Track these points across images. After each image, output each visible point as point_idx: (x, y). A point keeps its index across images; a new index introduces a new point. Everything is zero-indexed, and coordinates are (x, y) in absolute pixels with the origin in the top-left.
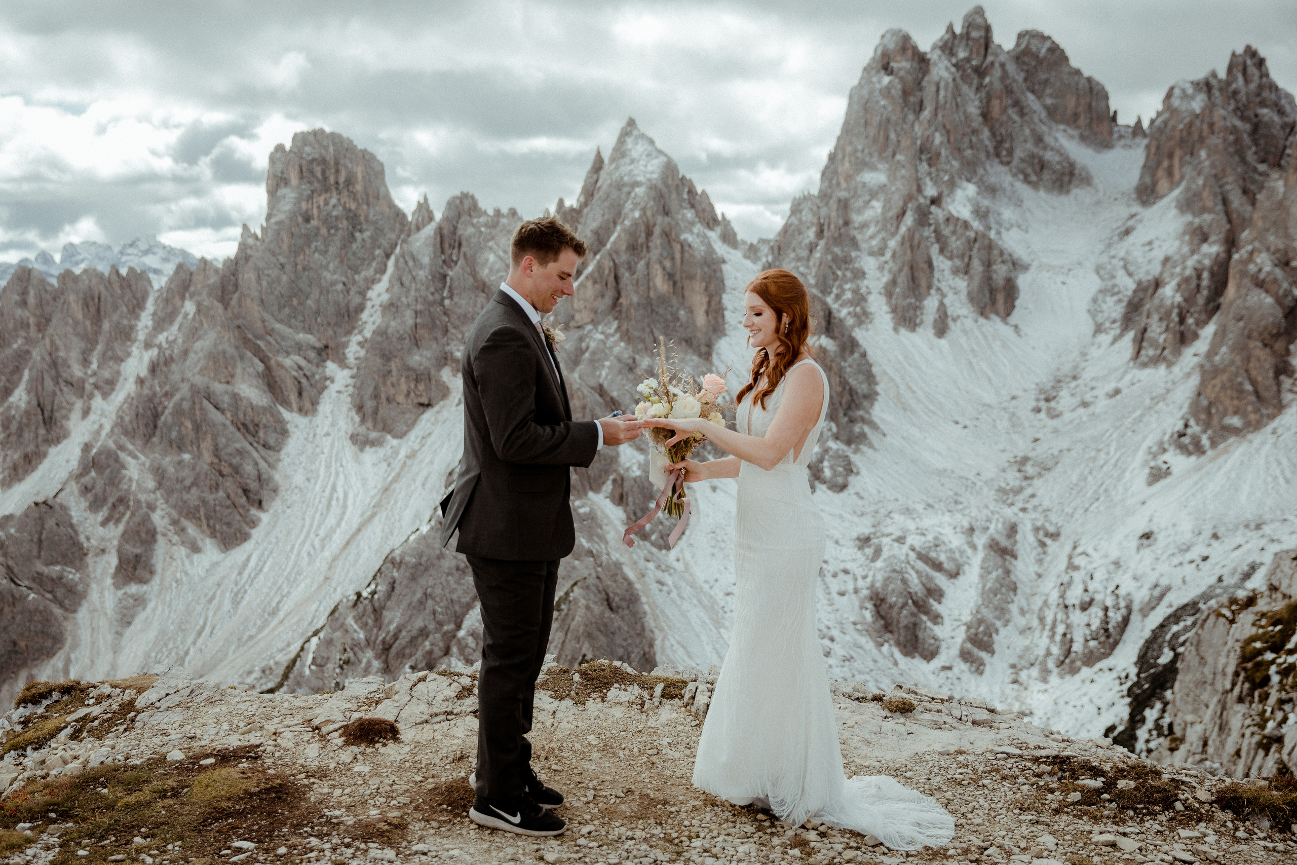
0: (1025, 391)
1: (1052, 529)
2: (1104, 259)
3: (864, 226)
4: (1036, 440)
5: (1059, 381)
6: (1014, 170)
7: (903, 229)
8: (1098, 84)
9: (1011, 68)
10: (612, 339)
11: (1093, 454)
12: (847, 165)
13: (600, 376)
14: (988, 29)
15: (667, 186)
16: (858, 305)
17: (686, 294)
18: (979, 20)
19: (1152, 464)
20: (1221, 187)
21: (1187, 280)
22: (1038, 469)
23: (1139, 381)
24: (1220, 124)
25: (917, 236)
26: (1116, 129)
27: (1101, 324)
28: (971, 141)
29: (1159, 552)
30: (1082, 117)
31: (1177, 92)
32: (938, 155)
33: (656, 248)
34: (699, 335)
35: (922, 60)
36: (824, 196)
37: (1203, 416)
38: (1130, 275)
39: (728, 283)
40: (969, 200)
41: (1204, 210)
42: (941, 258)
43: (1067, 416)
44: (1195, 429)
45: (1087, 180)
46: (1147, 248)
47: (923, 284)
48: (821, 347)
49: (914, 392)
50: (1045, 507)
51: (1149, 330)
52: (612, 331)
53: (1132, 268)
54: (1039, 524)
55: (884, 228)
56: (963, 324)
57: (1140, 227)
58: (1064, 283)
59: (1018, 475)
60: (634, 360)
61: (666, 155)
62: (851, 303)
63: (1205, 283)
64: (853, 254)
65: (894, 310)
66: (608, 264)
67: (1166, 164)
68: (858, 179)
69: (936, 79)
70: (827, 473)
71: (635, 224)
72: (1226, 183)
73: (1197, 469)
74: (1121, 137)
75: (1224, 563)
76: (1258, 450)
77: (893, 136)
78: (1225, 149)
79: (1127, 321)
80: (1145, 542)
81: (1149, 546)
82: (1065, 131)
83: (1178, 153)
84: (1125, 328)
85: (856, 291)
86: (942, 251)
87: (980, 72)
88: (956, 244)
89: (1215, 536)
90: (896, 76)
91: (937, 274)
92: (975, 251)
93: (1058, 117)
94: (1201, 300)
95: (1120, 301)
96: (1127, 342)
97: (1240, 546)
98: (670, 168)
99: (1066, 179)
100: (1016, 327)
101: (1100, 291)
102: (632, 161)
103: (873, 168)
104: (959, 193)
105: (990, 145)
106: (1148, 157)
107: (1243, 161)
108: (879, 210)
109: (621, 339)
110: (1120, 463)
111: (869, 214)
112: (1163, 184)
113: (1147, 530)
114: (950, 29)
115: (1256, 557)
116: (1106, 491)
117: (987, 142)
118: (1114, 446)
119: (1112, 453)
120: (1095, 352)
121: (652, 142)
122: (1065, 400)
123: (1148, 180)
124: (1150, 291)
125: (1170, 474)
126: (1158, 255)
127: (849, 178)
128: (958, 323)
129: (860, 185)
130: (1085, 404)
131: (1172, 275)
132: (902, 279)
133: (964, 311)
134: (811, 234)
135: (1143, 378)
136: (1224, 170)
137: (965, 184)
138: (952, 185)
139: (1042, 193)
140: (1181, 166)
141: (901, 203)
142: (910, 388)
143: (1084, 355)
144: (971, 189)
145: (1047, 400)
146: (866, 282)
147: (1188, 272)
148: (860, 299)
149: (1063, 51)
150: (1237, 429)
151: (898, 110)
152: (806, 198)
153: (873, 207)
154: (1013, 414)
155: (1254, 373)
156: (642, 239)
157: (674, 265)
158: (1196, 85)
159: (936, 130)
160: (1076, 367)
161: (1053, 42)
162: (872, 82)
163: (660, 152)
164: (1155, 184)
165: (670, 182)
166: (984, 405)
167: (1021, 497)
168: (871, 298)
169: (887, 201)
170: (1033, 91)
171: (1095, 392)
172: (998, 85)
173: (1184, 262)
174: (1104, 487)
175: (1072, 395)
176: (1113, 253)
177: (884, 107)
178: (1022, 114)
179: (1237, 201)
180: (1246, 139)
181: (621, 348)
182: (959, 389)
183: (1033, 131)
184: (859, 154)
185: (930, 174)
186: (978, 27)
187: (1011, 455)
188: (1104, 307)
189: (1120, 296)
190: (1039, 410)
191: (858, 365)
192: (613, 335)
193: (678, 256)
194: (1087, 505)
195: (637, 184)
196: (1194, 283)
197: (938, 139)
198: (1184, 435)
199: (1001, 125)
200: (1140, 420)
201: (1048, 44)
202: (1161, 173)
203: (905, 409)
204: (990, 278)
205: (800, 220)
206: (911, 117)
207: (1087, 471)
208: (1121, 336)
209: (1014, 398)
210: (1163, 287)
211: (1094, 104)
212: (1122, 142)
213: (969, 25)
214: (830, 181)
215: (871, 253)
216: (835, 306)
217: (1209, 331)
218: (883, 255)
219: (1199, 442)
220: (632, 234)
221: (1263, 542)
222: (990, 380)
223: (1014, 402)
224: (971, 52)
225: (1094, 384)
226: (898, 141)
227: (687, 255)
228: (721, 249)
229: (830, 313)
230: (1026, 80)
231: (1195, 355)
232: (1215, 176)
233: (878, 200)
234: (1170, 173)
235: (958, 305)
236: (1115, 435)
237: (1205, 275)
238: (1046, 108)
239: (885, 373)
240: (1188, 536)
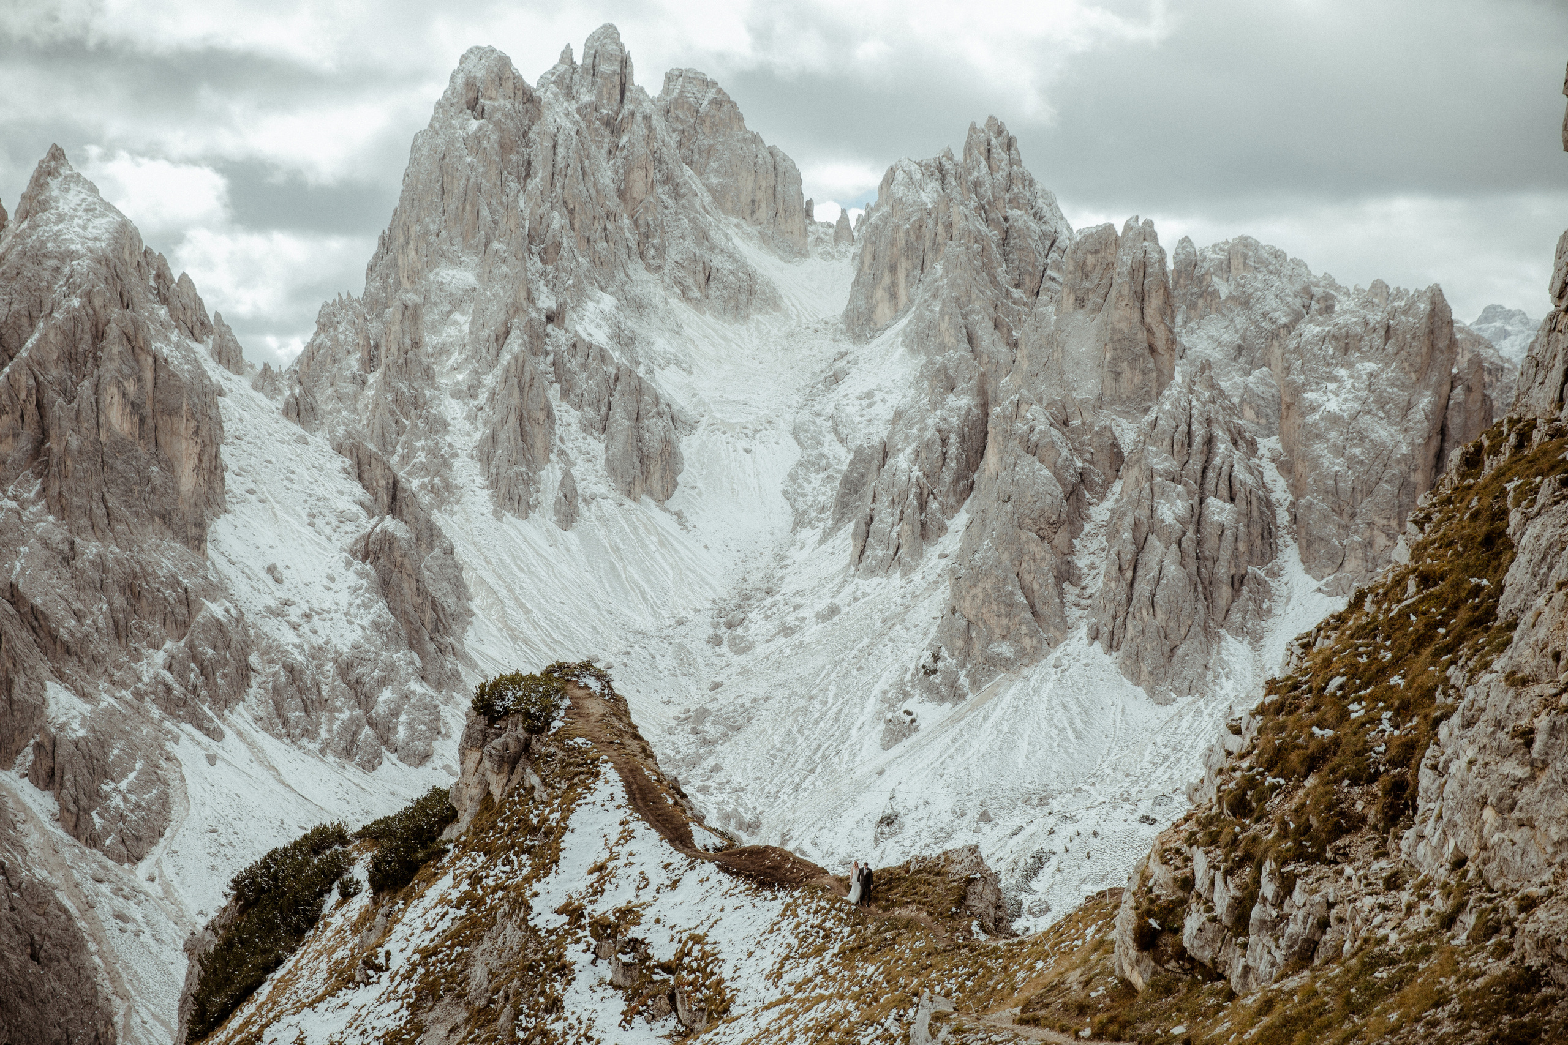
0: (697, 611)
1: (748, 817)
2: (805, 416)
3: (443, 351)
4: (717, 686)
5: (747, 597)
6: (667, 279)
7: (506, 358)
8: (785, 158)
9: (659, 124)
10: (32, 509)
11: (802, 703)
12: (412, 254)
13: (10, 570)
14: (625, 62)
15: (124, 263)
16: (437, 473)
17: (161, 439)
18: (611, 47)
19: (889, 716)
20: (964, 316)
21: (928, 445)
22: (723, 729)
23: (865, 595)
24: (959, 225)
25: (527, 368)
26: (811, 228)
27: (805, 513)
28: (605, 228)
29: (907, 843)
30: (763, 205)
31: (900, 175)
32: (558, 246)
33: (112, 360)
34: (184, 507)
35: (529, 98)
36: (375, 303)
37: (960, 643)
38: (843, 441)
39: (229, 427)
40: (605, 318)
41: (943, 348)
42: (565, 406)
43: (761, 650)
44: (948, 662)
45: (772, 302)
46: (865, 402)
47: (539, 444)
48: (385, 532)
49: (528, 611)
50: (735, 785)
51: (876, 519)
52: (32, 495)
53: (845, 431)
54: (729, 809)
55: (476, 355)
56: (600, 507)
57: (853, 371)
58: (748, 451)
59: (692, 738)
60: (72, 544)
61: (118, 213)
62: (425, 469)
63: (953, 451)
64: (428, 393)
65: (494, 484)
66: (25, 381)
67: (887, 280)
68: (431, 277)
69: (552, 129)
70: (401, 734)
71: (74, 318)
72: (972, 311)
73: (954, 720)
74: (819, 240)
75: (997, 856)
76: (1036, 691)
77: (485, 213)
78: (970, 262)
79: (843, 507)
80: (886, 830)
81: (892, 835)
82: (737, 226)
83: (903, 265)
84: (840, 520)
85: (433, 452)
86: (565, 394)
87: (615, 127)
88: (585, 383)
89: (985, 817)
90: (490, 120)
91: (559, 430)
92: (617, 395)
93: (729, 205)
94: (948, 476)
95: (830, 478)
96: (845, 540)
97: (1021, 828)
98: (125, 233)
99: (743, 297)
100: (679, 515)
101: (801, 464)
102: (61, 218)
103: (456, 262)
104: (591, 306)
105: (632, 238)
106: (860, 270)
107: (994, 282)
108: (466, 328)
109: (49, 509)
110: (842, 719)
111: (448, 334)
112: (884, 310)
113: (888, 812)
114: (567, 55)
115: (1043, 843)
116: (825, 757)
117: (627, 234)
118: (833, 688)
119: (831, 701)
120: (797, 555)
121: (93, 189)
122: (757, 625)
123: (862, 303)
124: (876, 463)
125: (916, 729)
126: (883, 411)
127: (415, 275)
128: (593, 507)
129: (435, 286)
130: (786, 631)
131: (907, 437)
132: (508, 434)
133: (602, 489)
134: (354, 363)
135: (869, 591)
136: (968, 292)
137: (599, 293)
138: (580, 294)
139: (708, 318)
140: (909, 285)
141: (502, 316)
142: (521, 605)
143: (780, 558)
144: (608, 302)
145: (730, 626)
146: (448, 438)
147: (929, 434)
148: (440, 463)
149: (734, 106)
150: (1007, 659)
151: (493, 173)
152: (344, 304)
153: (456, 323)
154: (681, 646)
155: (1028, 578)
156: (85, 345)
157: (141, 388)
158: (923, 166)
159: (552, 208)
160: (769, 577)
161: (720, 91)
162: (451, 126)
163: (109, 207)
164: (871, 310)
165: (127, 256)
166: (636, 632)
167: (698, 771)
168: (457, 464)
169: (479, 314)
170: (690, 164)
171: (801, 613)
172: (641, 149)
173: (923, 419)
174: (820, 753)
175: (767, 617)
176: (818, 407)
177: (472, 167)
178: (677, 196)
179: (986, 336)
180: (996, 252)
181: (48, 524)
182: (597, 607)
183: (693, 221)
184: (432, 238)
185: (544, 274)
186: (610, 58)
187: (681, 709)
188: (808, 488)
189: (830, 471)
190: (716, 641)
191: (440, 568)
192: (34, 503)
193: (148, 375)
194: (797, 780)
195: (72, 255)
196: (938, 449)
197: (557, 220)
198: (934, 672)
199: (647, 209)
200: (869, 651)
201: (711, 94)
202: (880, 293)
203: (514, 639)
204: (640, 440)
205: (335, 340)
206: (514, 185)
207: (795, 730)
208: (835, 529)
209: (681, 622)
210: (895, 456)
211: (779, 188)
212: (820, 249)
213: (595, 55)
214: (385, 280)
215: (456, 394)
216: (401, 474)
217: (959, 521)
218: (474, 396)
219: (956, 681)
220: (70, 336)
221: (1051, 822)
222: (643, 594)
223: (681, 630)
224: (600, 95)
225: (799, 600)
226: (495, 222)
227: (163, 374)
228: (216, 373)
229: (395, 483)
230: (680, 144)
231: (943, 556)
232: (957, 299)
233: (463, 313)
234: (893, 295)
235: (593, 479)
236: (834, 675)
237: (953, 438)
238: (709, 188)
239: (482, 581)
240: (947, 818)
